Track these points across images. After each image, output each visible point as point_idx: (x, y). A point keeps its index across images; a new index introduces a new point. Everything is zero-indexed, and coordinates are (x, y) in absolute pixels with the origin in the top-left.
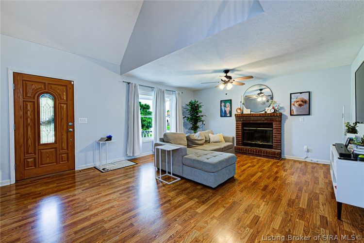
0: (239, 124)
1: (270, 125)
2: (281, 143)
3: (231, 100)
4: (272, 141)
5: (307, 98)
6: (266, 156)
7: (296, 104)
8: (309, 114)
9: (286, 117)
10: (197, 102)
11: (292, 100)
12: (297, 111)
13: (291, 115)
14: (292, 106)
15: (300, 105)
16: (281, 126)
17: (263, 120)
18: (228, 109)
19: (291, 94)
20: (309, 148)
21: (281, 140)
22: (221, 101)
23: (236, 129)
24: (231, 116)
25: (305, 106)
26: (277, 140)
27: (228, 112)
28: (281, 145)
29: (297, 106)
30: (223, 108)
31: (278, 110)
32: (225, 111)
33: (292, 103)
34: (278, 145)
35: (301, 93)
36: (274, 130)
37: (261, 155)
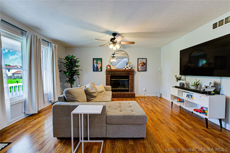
0: (108, 76)
1: (127, 77)
4: (128, 87)
5: (145, 62)
6: (128, 97)
7: (140, 65)
8: (146, 71)
9: (136, 73)
10: (75, 57)
11: (139, 62)
12: (141, 69)
13: (138, 71)
15: (142, 66)
16: (133, 78)
17: (124, 74)
18: (99, 66)
19: (138, 59)
20: (146, 89)
22: (93, 59)
23: (106, 81)
24: (101, 71)
25: (144, 66)
27: (99, 68)
29: (141, 66)
30: (95, 64)
31: (132, 68)
32: (97, 67)
34: (132, 89)
35: (143, 59)
36: (130, 80)
37: (125, 97)
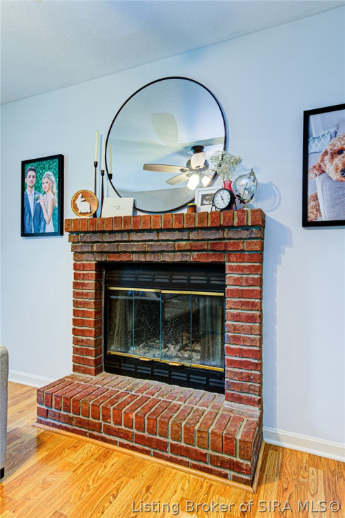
0: (84, 267)
2: (258, 366)
3: (61, 158)
4: (223, 355)
7: (330, 168)
11: (313, 147)
12: (334, 202)
13: (307, 223)
14: (311, 175)
16: (260, 282)
18: (47, 202)
19: (307, 114)
21: (258, 354)
22: (24, 163)
24: (59, 231)
26: (241, 353)
27: (48, 214)
28: (260, 379)
29: (336, 176)
30: (31, 197)
31: (246, 196)
32: (39, 210)
33: (313, 161)
34: (249, 378)
36: (230, 301)
37: (162, 446)
